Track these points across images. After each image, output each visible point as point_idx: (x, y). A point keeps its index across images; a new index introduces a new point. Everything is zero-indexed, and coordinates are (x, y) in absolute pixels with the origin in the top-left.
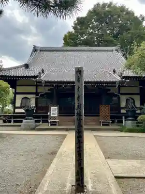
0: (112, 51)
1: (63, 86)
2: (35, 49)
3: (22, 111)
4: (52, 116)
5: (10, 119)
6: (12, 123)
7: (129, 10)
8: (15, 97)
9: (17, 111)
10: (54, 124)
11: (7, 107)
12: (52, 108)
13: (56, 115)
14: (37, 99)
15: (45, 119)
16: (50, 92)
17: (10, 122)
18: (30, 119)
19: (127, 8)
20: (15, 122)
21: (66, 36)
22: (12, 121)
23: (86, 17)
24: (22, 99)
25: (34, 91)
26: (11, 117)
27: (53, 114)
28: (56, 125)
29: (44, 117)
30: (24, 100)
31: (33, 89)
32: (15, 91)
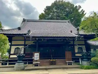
0: (66, 22)
1: (43, 40)
2: (24, 20)
3: (15, 56)
4: (35, 59)
5: (6, 63)
6: (7, 66)
7: (72, 3)
8: (11, 47)
9: (11, 56)
10: (36, 65)
11: (4, 54)
12: (35, 54)
13: (38, 59)
14: (25, 49)
15: (31, 61)
16: (34, 44)
17: (6, 64)
18: (21, 63)
19: (70, 3)
20: (9, 64)
21: (40, 15)
22: (8, 64)
23: (51, 6)
24: (15, 49)
25: (23, 44)
26: (7, 61)
27: (36, 58)
28: (38, 66)
29: (29, 60)
30: (16, 50)
31: (22, 43)
32: (11, 44)
